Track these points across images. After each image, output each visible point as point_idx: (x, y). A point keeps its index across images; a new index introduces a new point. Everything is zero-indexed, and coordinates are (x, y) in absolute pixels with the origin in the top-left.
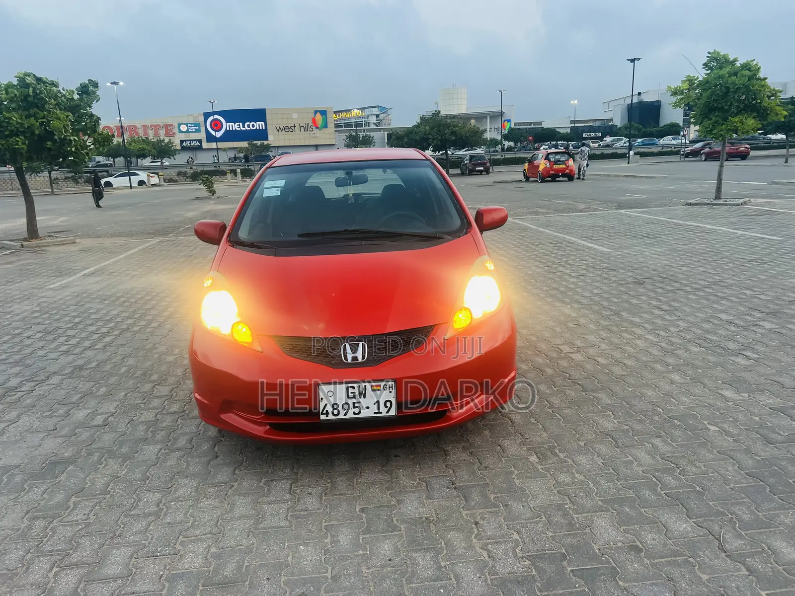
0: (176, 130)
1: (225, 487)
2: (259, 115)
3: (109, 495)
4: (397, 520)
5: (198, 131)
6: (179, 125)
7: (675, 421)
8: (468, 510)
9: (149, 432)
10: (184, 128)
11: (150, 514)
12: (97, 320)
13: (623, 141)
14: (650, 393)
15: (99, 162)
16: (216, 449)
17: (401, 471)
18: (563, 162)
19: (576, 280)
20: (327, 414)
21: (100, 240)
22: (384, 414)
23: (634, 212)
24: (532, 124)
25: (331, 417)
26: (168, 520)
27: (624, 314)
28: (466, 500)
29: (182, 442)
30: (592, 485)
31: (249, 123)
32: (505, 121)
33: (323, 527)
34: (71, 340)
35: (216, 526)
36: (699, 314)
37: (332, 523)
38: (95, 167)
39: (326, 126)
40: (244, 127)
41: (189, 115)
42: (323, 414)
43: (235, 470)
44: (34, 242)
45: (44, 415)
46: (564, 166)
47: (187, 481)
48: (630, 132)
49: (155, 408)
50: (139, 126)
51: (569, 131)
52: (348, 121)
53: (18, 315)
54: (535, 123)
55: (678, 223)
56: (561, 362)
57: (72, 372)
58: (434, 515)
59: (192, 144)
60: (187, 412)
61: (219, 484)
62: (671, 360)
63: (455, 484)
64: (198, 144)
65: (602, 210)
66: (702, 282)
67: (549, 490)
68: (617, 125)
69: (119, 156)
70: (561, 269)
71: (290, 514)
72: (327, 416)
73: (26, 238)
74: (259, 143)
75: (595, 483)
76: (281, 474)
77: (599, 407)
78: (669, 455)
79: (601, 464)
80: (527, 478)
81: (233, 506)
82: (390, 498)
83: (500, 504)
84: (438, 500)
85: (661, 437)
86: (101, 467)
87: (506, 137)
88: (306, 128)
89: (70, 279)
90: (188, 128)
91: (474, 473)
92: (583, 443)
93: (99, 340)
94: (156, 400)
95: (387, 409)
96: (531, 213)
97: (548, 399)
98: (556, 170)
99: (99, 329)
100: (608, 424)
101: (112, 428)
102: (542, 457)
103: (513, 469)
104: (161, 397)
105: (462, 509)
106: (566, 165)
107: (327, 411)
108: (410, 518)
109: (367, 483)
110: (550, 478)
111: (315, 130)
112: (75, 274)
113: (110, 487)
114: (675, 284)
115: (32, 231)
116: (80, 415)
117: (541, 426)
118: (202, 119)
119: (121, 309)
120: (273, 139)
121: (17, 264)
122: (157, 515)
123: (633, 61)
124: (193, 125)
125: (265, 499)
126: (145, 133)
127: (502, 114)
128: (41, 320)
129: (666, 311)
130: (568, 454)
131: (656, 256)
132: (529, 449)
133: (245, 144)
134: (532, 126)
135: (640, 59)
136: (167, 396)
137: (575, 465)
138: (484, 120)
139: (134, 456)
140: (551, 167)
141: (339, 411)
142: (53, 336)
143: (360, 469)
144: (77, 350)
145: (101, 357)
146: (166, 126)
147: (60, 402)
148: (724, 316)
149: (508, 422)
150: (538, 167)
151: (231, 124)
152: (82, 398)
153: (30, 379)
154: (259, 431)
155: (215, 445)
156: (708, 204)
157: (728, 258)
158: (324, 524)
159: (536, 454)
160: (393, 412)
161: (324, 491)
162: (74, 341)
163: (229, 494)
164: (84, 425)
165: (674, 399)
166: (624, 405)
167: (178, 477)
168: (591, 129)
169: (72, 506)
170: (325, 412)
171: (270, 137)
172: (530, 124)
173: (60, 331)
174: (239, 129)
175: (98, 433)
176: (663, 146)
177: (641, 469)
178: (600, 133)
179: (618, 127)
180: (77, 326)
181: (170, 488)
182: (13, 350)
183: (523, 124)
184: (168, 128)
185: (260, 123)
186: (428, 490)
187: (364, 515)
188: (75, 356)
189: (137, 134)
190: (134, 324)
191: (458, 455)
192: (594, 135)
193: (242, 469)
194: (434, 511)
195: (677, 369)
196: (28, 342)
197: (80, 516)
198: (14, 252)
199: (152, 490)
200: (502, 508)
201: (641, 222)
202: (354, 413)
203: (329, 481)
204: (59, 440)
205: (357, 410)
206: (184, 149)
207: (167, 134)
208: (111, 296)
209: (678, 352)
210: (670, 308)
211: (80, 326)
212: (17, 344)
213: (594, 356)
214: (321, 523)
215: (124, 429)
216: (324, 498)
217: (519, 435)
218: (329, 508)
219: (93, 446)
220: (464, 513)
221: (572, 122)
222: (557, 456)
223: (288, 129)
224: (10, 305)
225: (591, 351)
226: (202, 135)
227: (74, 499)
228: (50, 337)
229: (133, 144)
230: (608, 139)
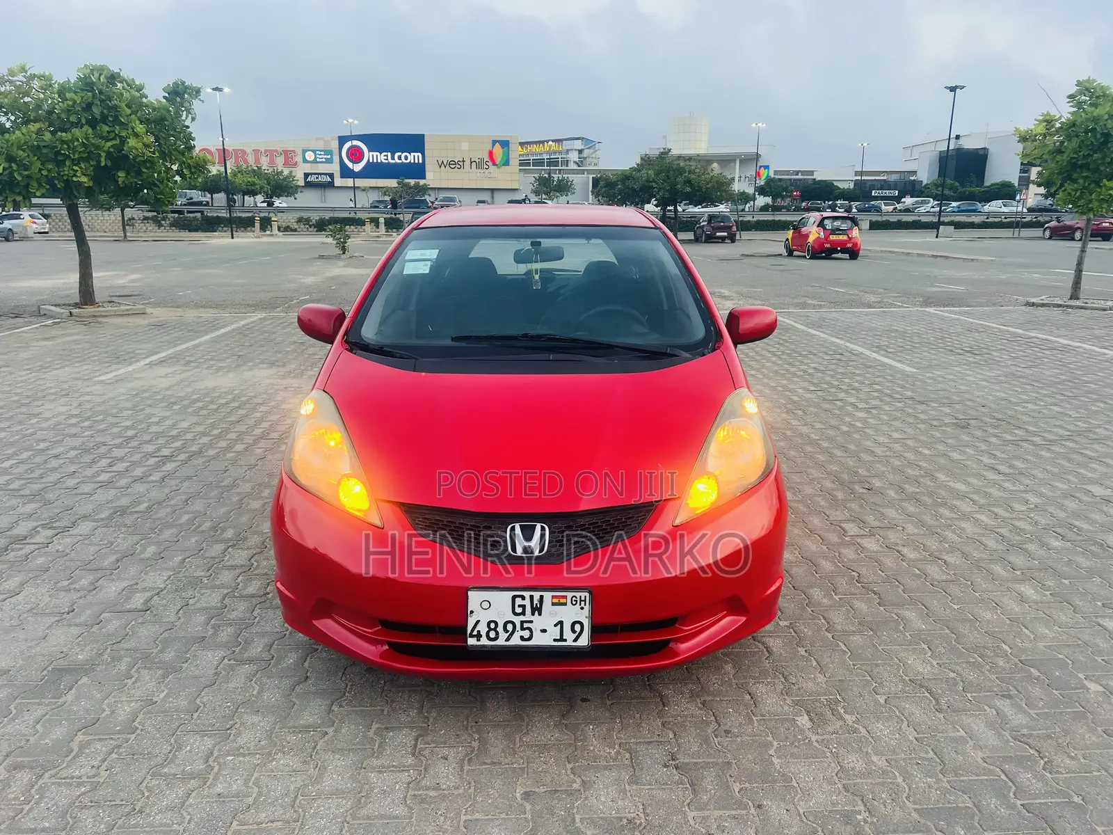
0: (299, 159)
1: (313, 735)
2: (415, 142)
3: (134, 735)
4: (582, 820)
5: (330, 161)
6: (304, 152)
7: (1032, 670)
8: (697, 809)
9: (209, 627)
10: (310, 156)
11: (192, 776)
12: (158, 435)
13: (930, 205)
14: (988, 615)
15: (191, 199)
16: (306, 664)
17: (591, 727)
18: (844, 232)
19: (866, 415)
20: (479, 636)
21: (180, 311)
22: (570, 643)
23: (947, 312)
24: (800, 174)
25: (484, 641)
26: (219, 789)
27: (942, 477)
28: (694, 791)
29: (257, 648)
30: (900, 780)
31: (400, 154)
32: (761, 167)
33: (462, 823)
34: (115, 464)
35: (293, 807)
36: (1056, 484)
37: (477, 816)
38: (185, 205)
39: (507, 163)
40: (393, 158)
41: (317, 139)
42: (471, 636)
43: (332, 706)
44: (89, 310)
45: (60, 585)
46: (845, 238)
47: (256, 719)
48: (943, 192)
49: (222, 586)
50: (249, 150)
51: (852, 186)
52: (539, 158)
53: (48, 419)
54: (803, 173)
55: (1015, 333)
56: (844, 551)
57: (110, 517)
58: (642, 815)
59: (320, 179)
60: (270, 596)
61: (305, 729)
62: (1018, 560)
63: (678, 759)
64: (329, 179)
65: (900, 307)
66: (1061, 432)
67: (831, 782)
68: (922, 181)
69: (218, 192)
70: (842, 395)
71: (411, 793)
72: (478, 640)
73: (76, 304)
74: (412, 182)
75: (906, 775)
76: (403, 718)
77: (907, 634)
78: (1025, 731)
79: (914, 740)
80: (792, 755)
81: (323, 770)
82: (572, 776)
83: (750, 802)
84: (649, 787)
85: (1009, 697)
86: (130, 682)
87: (762, 191)
88: (480, 165)
89: (130, 368)
90: (315, 156)
91: (706, 740)
92: (884, 697)
93: (158, 466)
94: (227, 572)
95: (574, 636)
96: (797, 305)
97: (826, 615)
98: (833, 242)
99: (159, 450)
100: (922, 666)
101: (155, 615)
102: (818, 720)
103: (770, 738)
104: (233, 567)
105: (687, 808)
106: (848, 235)
107: (479, 632)
108: (602, 818)
109: (536, 746)
110: (829, 759)
111: (492, 168)
112: (137, 361)
113: (138, 720)
114: (1016, 431)
115: (87, 294)
116: (111, 589)
117: (815, 663)
118: (335, 144)
119: (195, 419)
120: (432, 178)
121: (60, 340)
122: (202, 777)
123: (953, 89)
124: (323, 153)
125: (375, 762)
126: (257, 161)
127: (757, 157)
128: (80, 429)
129: (1004, 474)
130: (859, 716)
131: (984, 383)
132: (796, 703)
133: (392, 183)
134: (800, 177)
135: (964, 87)
136: (242, 566)
137: (870, 739)
138: (732, 164)
139: (182, 667)
140: (827, 238)
141: (497, 633)
142: (92, 457)
143: (526, 720)
144: (122, 482)
145: (156, 494)
146: (286, 152)
147: (87, 567)
148: (1097, 490)
149: (762, 651)
150: (807, 236)
151: (375, 154)
152: (118, 561)
153: (48, 524)
154: (370, 651)
155: (306, 659)
156: (1060, 306)
157: (1094, 394)
158: (463, 818)
159: (808, 713)
160: (584, 641)
161: (467, 755)
162: (121, 467)
163: (318, 747)
164: (115, 608)
165: (1028, 629)
166: (947, 634)
167: (243, 710)
168: (884, 185)
169: (76, 750)
170: (475, 633)
171: (429, 175)
172: (797, 173)
173: (103, 450)
174: (387, 161)
175: (133, 623)
176: (988, 215)
177: (980, 754)
178: (897, 192)
179: (924, 183)
180: (127, 443)
181: (229, 729)
182: (32, 476)
183: (787, 173)
184: (288, 156)
185: (416, 154)
186: (633, 767)
187: (528, 807)
188: (118, 490)
189: (246, 161)
190: (210, 445)
191: (683, 706)
192: (887, 193)
193: (344, 704)
194: (641, 807)
195: (1028, 576)
196: (54, 463)
197: (87, 770)
198: (59, 323)
199: (202, 732)
200: (753, 811)
201: (959, 329)
202: (522, 638)
203: (476, 737)
204: (75, 631)
205: (526, 634)
206: (309, 185)
207: (286, 164)
208: (182, 399)
209: (1031, 547)
210: (1011, 471)
211: (134, 443)
212: (38, 466)
213: (897, 544)
214: (458, 815)
215: (172, 619)
216: (466, 768)
217: (781, 676)
218: (473, 788)
219: (123, 645)
220: (691, 815)
221: (857, 173)
222: (842, 718)
223: (453, 164)
224: (39, 403)
225: (893, 536)
226: (335, 168)
227: (80, 737)
228: (88, 459)
229: (239, 175)
230: (908, 201)
